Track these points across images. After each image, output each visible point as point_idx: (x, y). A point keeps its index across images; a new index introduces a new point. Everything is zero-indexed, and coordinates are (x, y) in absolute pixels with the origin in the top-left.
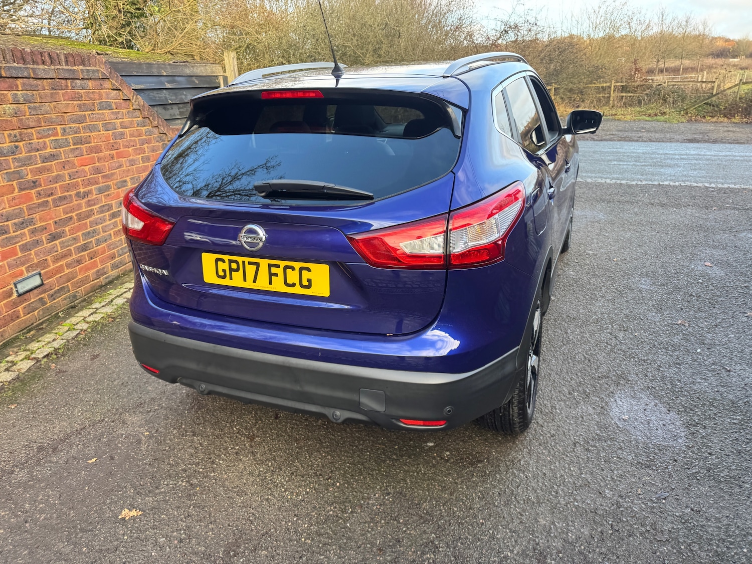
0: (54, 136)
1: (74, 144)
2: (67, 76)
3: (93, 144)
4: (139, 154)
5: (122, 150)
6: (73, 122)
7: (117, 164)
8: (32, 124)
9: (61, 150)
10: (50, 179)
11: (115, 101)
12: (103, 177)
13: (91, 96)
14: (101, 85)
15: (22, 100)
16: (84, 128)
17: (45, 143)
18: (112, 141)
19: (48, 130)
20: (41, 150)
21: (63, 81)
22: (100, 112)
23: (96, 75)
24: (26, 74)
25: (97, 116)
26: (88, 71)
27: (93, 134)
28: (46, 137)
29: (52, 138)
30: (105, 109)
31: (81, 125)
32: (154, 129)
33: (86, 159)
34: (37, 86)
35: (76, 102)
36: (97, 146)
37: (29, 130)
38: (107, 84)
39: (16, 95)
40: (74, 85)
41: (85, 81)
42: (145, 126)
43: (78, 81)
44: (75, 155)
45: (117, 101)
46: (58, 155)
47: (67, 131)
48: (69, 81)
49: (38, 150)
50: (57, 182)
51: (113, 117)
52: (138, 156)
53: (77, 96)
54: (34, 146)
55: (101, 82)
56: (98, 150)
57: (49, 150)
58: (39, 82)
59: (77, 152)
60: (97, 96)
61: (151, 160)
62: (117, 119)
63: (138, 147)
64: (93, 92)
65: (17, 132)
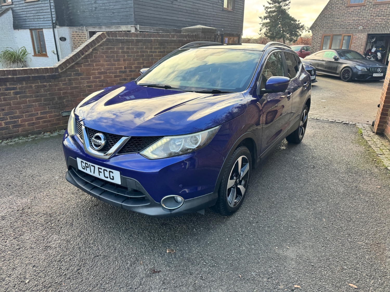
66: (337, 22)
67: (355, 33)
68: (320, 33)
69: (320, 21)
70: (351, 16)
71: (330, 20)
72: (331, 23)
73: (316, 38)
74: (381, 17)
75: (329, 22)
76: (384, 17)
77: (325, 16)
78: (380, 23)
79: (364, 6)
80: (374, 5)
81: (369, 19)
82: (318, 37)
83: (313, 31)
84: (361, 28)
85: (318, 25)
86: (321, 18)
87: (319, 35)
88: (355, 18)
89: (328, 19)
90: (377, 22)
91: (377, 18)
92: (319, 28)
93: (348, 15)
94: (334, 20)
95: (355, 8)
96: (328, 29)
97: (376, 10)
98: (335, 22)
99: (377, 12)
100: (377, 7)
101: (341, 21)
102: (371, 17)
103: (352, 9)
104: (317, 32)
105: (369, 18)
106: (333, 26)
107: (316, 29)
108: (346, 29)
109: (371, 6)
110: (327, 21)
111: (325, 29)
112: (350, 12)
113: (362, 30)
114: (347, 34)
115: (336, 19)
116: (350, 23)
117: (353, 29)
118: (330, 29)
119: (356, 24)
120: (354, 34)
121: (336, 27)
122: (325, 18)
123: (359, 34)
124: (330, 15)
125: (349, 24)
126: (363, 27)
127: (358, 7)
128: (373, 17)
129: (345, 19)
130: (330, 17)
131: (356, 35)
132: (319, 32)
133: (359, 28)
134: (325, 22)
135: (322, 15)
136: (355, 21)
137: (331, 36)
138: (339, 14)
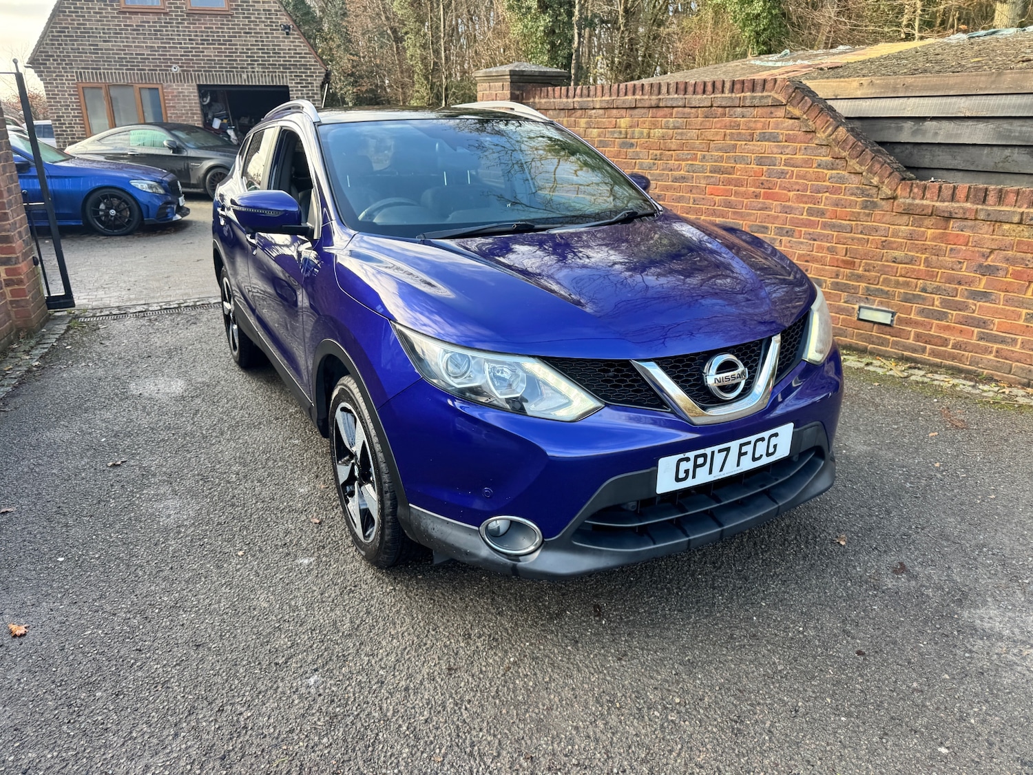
0: (692, 160)
1: (711, 172)
2: (724, 104)
3: (735, 176)
4: (806, 203)
5: (777, 190)
6: (717, 151)
7: (760, 205)
8: (674, 147)
9: (695, 175)
10: (674, 197)
11: (788, 132)
12: (734, 213)
13: (752, 125)
14: (771, 113)
15: (671, 126)
16: (729, 158)
17: (680, 165)
18: (763, 178)
19: (688, 154)
20: (674, 170)
21: (720, 109)
22: (759, 143)
23: (764, 102)
24: (680, 104)
25: (751, 147)
26: (754, 98)
27: (738, 166)
28: (684, 160)
29: (690, 162)
30: (769, 140)
31: (725, 154)
32: (853, 176)
33: (719, 189)
34: (689, 114)
35: (728, 131)
36: (739, 179)
37: (670, 152)
38: (780, 112)
39: (668, 121)
40: (732, 113)
41: (749, 109)
42: (832, 169)
43: (738, 109)
44: (708, 182)
45: (791, 132)
46: (688, 179)
47: (707, 157)
48: (727, 109)
49: (671, 170)
50: (679, 202)
51: (775, 150)
52: (802, 205)
53: (732, 124)
54: (668, 166)
55: (773, 109)
56: (738, 183)
57: (682, 172)
58: (694, 110)
59: (713, 180)
60: (759, 125)
61: (827, 216)
62: (782, 153)
63: (808, 193)
64: (755, 121)
65: (658, 152)
66: (106, 50)
67: (167, 82)
68: (66, 80)
69: (53, 44)
70: (140, 38)
71: (85, 45)
72: (90, 53)
73: (58, 95)
74: (214, 44)
75: (83, 49)
76: (223, 47)
77: (64, 32)
78: (218, 60)
79: (165, 14)
80: (188, 15)
81: (188, 48)
82: (66, 91)
83: (43, 72)
84: (175, 69)
85: (52, 56)
86: (53, 36)
87: (65, 84)
88: (153, 43)
89: (76, 40)
90: (210, 56)
91: (206, 46)
92: (58, 64)
93: (131, 34)
94: (97, 45)
95: (145, 18)
96: (88, 68)
97: (198, 27)
98: (102, 50)
99: (201, 32)
100: (198, 20)
101: (117, 50)
102: (192, 44)
103: (136, 20)
104: (57, 76)
105: (190, 46)
106: (100, 61)
107: (50, 68)
108: (138, 70)
109: (183, 16)
110: (76, 46)
111: (78, 68)
112: (135, 27)
113: (180, 74)
114: (146, 83)
115: (100, 41)
116: (144, 54)
117: (156, 70)
118: (92, 69)
119: (160, 59)
120: (165, 85)
121: (108, 65)
122: (65, 36)
123: (178, 86)
124: (79, 28)
125: (141, 59)
126: (180, 67)
127: (151, 16)
128: (197, 44)
129: (125, 44)
130: (80, 37)
131: (170, 86)
132: (63, 76)
133: (173, 69)
134: (72, 49)
135: (52, 27)
136: (156, 51)
137: (104, 87)
138: (104, 29)
